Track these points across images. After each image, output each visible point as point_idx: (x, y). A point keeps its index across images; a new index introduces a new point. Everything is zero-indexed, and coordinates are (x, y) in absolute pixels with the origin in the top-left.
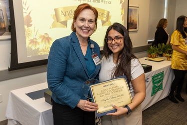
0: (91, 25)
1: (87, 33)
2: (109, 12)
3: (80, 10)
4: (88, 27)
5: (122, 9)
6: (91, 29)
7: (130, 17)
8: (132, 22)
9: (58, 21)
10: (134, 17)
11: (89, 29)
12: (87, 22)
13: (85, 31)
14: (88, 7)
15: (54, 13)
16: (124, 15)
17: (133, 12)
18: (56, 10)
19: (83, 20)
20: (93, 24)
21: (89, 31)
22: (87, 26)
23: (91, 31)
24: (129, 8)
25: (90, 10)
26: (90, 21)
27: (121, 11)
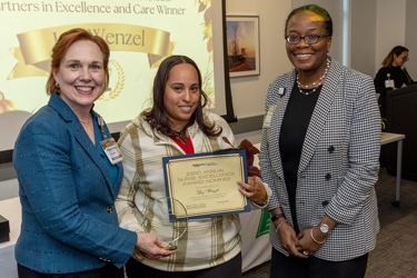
0: (97, 75)
1: (90, 93)
2: (167, 35)
3: (66, 43)
4: (90, 81)
5: (207, 24)
6: (97, 84)
7: (235, 42)
8: (240, 53)
9: (27, 63)
10: (246, 41)
11: (92, 84)
12: (86, 68)
13: (84, 89)
14: (83, 35)
15: (17, 44)
16: (214, 39)
17: (243, 31)
18: (21, 37)
19: (76, 65)
20: (101, 71)
21: (93, 88)
22: (87, 77)
23: (98, 90)
24: (228, 19)
25: (89, 42)
26: (93, 66)
27: (203, 28)
